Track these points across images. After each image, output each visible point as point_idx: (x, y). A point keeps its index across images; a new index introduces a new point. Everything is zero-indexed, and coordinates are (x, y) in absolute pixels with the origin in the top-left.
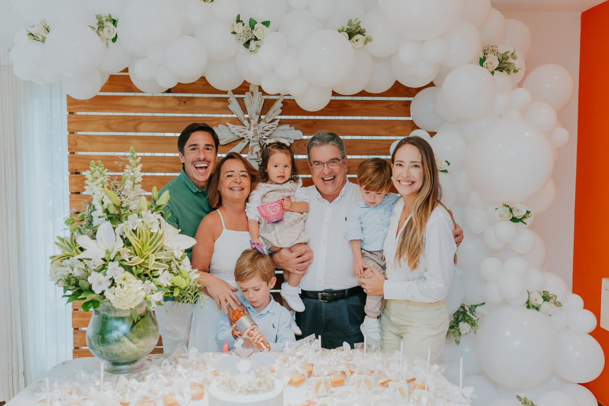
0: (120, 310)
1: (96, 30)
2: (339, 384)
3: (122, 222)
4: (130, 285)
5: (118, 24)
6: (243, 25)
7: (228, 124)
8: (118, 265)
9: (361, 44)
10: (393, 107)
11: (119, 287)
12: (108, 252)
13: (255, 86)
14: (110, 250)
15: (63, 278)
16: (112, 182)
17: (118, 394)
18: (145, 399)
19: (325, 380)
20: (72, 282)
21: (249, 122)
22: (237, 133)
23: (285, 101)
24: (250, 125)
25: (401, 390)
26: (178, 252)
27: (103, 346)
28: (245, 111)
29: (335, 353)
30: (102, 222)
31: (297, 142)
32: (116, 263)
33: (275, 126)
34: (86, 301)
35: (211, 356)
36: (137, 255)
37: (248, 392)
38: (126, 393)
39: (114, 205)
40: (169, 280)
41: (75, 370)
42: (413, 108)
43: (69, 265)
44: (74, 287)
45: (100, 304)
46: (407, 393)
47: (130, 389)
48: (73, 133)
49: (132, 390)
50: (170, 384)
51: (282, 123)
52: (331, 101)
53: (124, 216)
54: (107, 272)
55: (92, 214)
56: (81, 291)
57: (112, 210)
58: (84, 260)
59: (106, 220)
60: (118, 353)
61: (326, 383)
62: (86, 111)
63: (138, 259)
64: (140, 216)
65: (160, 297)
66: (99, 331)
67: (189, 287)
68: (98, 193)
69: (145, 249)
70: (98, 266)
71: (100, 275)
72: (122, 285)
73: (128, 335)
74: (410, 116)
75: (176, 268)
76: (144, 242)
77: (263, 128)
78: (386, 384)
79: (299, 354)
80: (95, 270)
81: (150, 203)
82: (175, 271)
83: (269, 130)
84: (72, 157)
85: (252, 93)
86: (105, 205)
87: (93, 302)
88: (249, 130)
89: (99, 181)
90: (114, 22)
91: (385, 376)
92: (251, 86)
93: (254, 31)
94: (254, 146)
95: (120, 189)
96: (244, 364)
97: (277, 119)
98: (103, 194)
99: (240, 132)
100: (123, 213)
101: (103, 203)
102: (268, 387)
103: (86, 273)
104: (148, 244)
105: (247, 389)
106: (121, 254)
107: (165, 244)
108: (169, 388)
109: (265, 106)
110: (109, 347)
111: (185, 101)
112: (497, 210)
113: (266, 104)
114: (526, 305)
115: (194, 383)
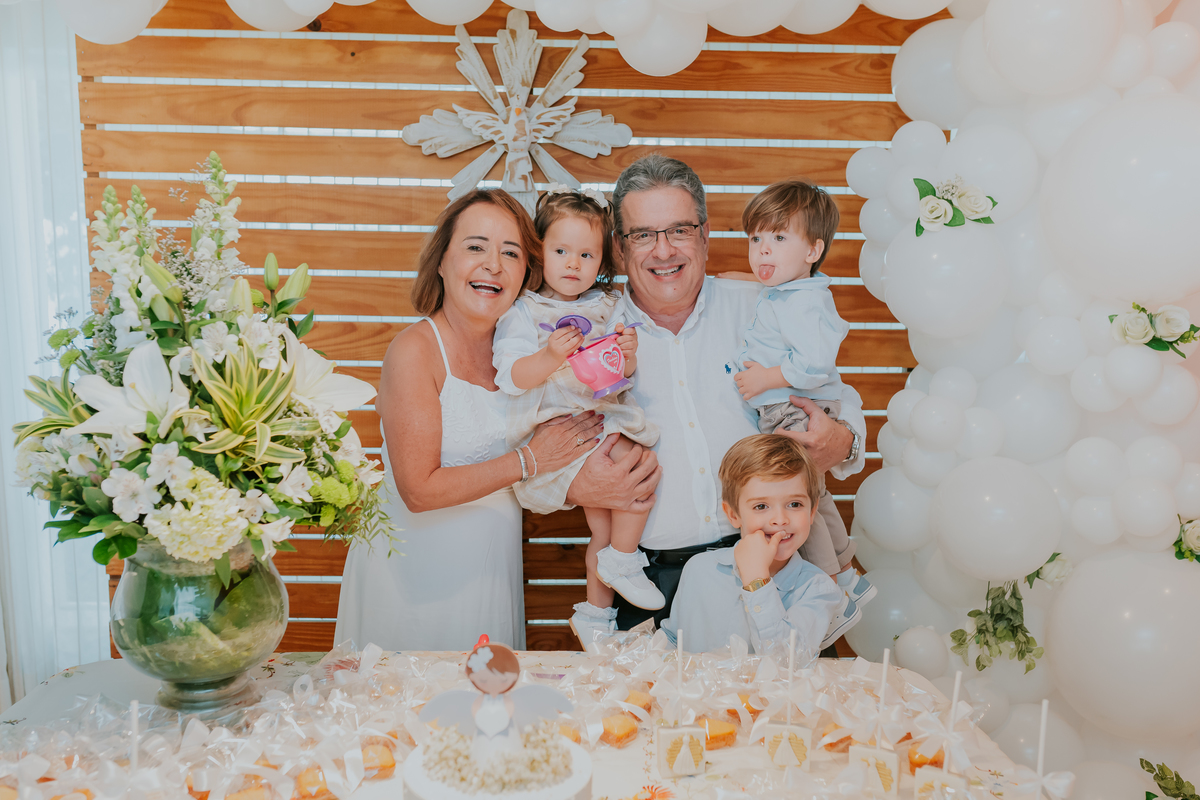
0: (179, 563)
2: (724, 743)
3: (188, 344)
4: (208, 502)
7: (456, 107)
8: (177, 452)
10: (850, 70)
11: (179, 506)
12: (151, 419)
13: (522, 11)
14: (157, 412)
15: (45, 483)
16: (164, 241)
17: (183, 768)
18: (251, 779)
19: (692, 737)
20: (63, 491)
21: (507, 104)
22: (477, 130)
23: (592, 53)
24: (509, 111)
25: (880, 768)
26: (328, 420)
27: (148, 644)
28: (495, 74)
30: (138, 343)
31: (619, 152)
32: (173, 447)
33: (568, 114)
34: (101, 538)
35: (413, 666)
36: (228, 426)
37: (504, 786)
38: (204, 764)
40: (308, 487)
41: (85, 699)
42: (897, 72)
43: (59, 448)
44: (72, 504)
45: (139, 546)
46: (895, 775)
47: (215, 755)
48: (93, 126)
49: (219, 755)
50: (312, 741)
51: (581, 106)
52: (704, 53)
54: (151, 470)
55: (112, 322)
56: (86, 515)
57: (164, 313)
58: (95, 438)
59: (148, 336)
60: (188, 663)
61: (692, 743)
62: (123, 75)
63: (227, 436)
64: (234, 327)
65: (283, 531)
66: (138, 608)
67: (358, 504)
68: (125, 269)
69: (247, 412)
70: (126, 452)
71: (132, 477)
72: (189, 501)
73: (209, 619)
74: (890, 92)
75: (323, 461)
76: (244, 394)
77: (539, 117)
78: (842, 746)
79: (622, 659)
80: (120, 463)
81: (260, 296)
82: (322, 464)
83: (553, 124)
84: (92, 185)
85: (513, 33)
86: (146, 301)
87: (120, 541)
88: (506, 122)
89: (126, 237)
91: (836, 726)
92: (511, 16)
94: (518, 160)
95: (182, 259)
96: (493, 713)
97: (571, 97)
98: (140, 271)
99: (485, 127)
100: (188, 321)
101: (139, 294)
102: (555, 772)
103: (101, 470)
104: (254, 399)
105: (501, 779)
106: (186, 424)
107: (297, 397)
108: (310, 752)
109: (545, 66)
110: (165, 646)
111: (355, 50)
112: (1115, 319)
113: (546, 60)
114: (1175, 550)
115: (371, 738)
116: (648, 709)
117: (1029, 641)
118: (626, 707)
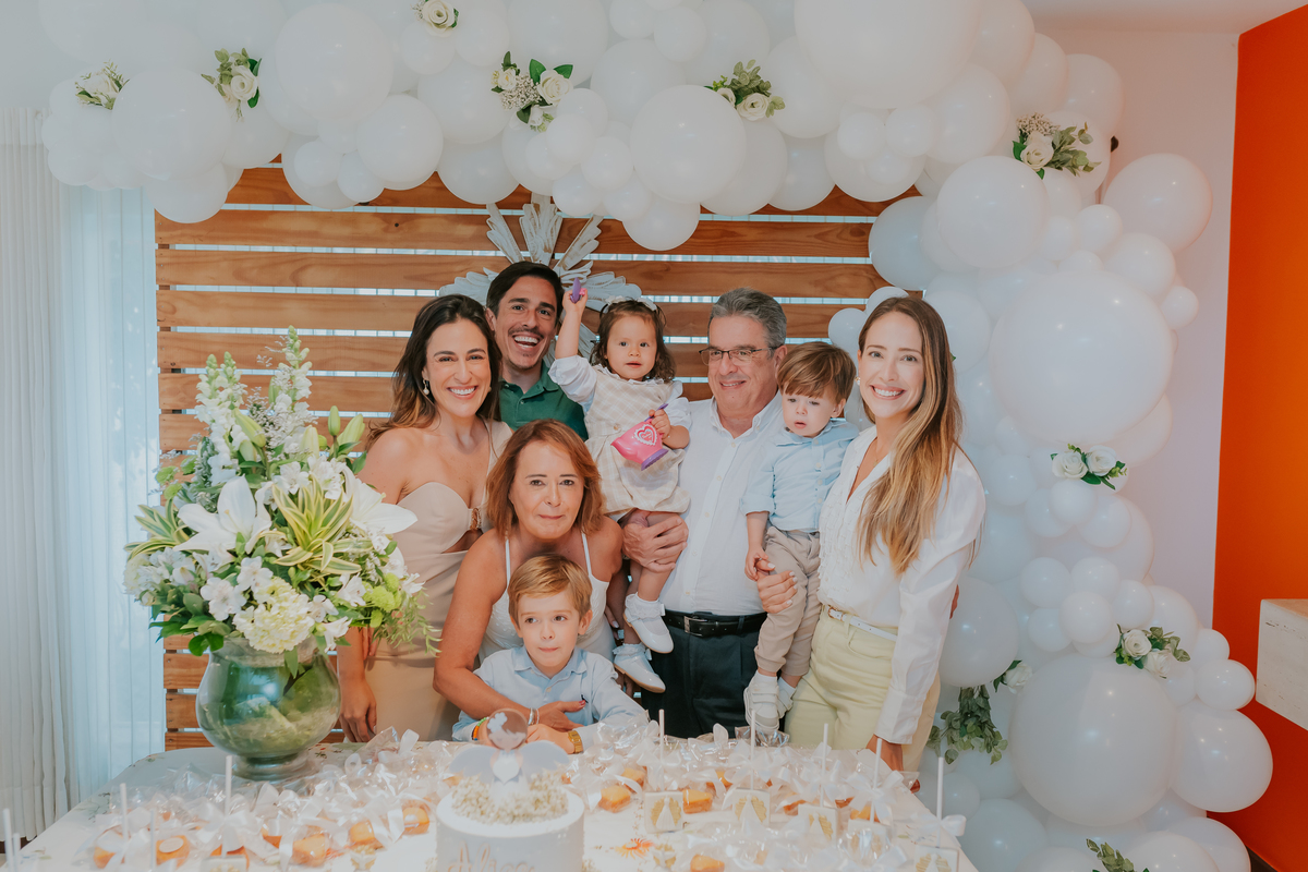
0: (263, 653)
1: (215, 84)
2: (701, 808)
3: (269, 479)
4: (284, 604)
5: (261, 68)
6: (518, 73)
7: (486, 270)
8: (261, 564)
9: (760, 112)
10: (833, 237)
11: (262, 607)
12: (240, 539)
13: (542, 196)
14: (245, 534)
15: (152, 589)
16: (251, 397)
17: (259, 820)
18: (312, 830)
19: (672, 799)
20: (168, 596)
23: (607, 223)
25: (822, 821)
26: (379, 540)
27: (229, 724)
29: (694, 746)
30: (230, 478)
32: (257, 561)
33: (585, 276)
34: (196, 634)
35: (444, 749)
36: (298, 545)
37: (514, 817)
38: (275, 818)
39: (254, 444)
40: (362, 594)
41: (174, 771)
42: (874, 239)
43: (165, 563)
44: (173, 606)
45: (225, 642)
46: (834, 827)
47: (283, 810)
48: (167, 287)
49: (287, 812)
50: (362, 803)
51: (598, 268)
53: (274, 466)
54: (239, 578)
55: (209, 462)
56: (186, 616)
57: (250, 455)
58: (194, 554)
59: (237, 473)
60: (260, 740)
61: (672, 804)
62: (195, 243)
63: (300, 552)
64: (305, 466)
65: (342, 629)
66: (221, 695)
67: (401, 609)
68: (222, 420)
69: (315, 532)
70: (220, 565)
71: (225, 583)
72: (269, 603)
73: (279, 703)
74: (867, 256)
75: (375, 571)
76: (313, 518)
78: (795, 809)
79: (620, 745)
80: (215, 574)
81: (324, 440)
82: (373, 576)
84: (164, 338)
85: (537, 207)
86: (236, 445)
87: (211, 638)
89: (223, 395)
90: (253, 65)
91: (794, 794)
92: (533, 196)
93: (539, 87)
95: (266, 412)
96: (506, 764)
97: (588, 261)
98: (232, 421)
100: (270, 461)
101: (231, 439)
102: (554, 809)
103: (198, 580)
104: (320, 524)
105: (512, 812)
106: (267, 542)
107: (354, 522)
108: (360, 810)
109: (565, 235)
110: (241, 727)
111: (398, 222)
112: (1055, 457)
113: (565, 229)
114: (1116, 655)
115: (410, 801)
116: (642, 784)
117: (995, 735)
118: (623, 780)
